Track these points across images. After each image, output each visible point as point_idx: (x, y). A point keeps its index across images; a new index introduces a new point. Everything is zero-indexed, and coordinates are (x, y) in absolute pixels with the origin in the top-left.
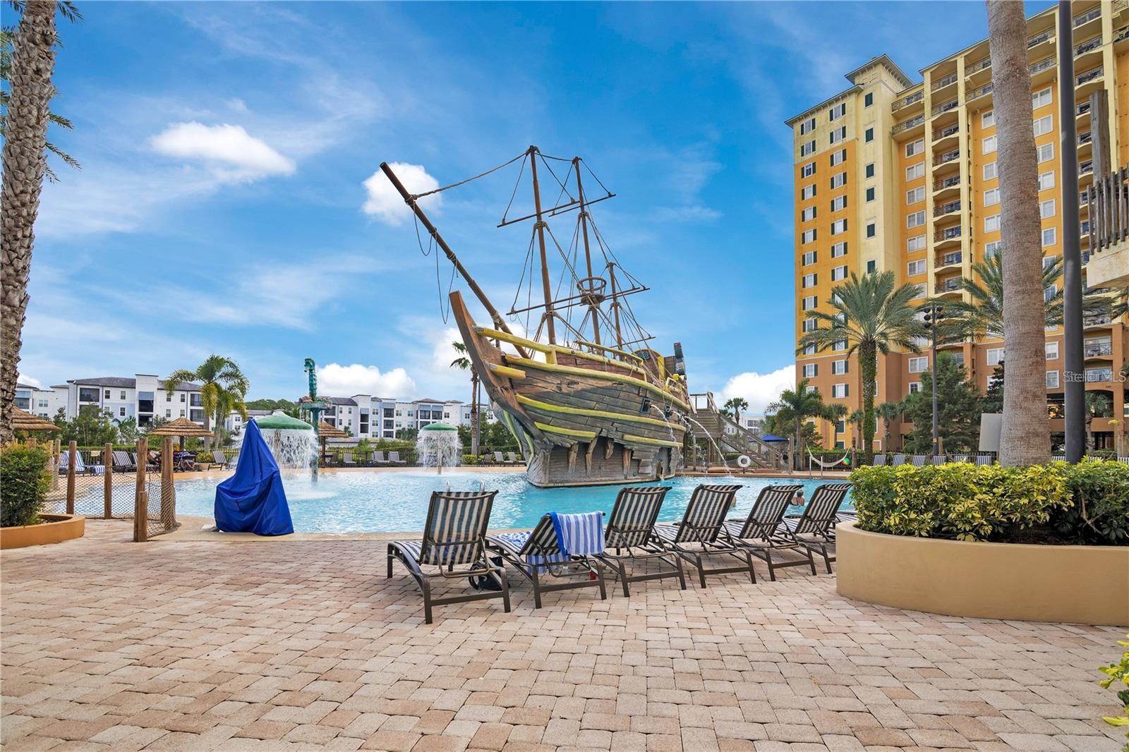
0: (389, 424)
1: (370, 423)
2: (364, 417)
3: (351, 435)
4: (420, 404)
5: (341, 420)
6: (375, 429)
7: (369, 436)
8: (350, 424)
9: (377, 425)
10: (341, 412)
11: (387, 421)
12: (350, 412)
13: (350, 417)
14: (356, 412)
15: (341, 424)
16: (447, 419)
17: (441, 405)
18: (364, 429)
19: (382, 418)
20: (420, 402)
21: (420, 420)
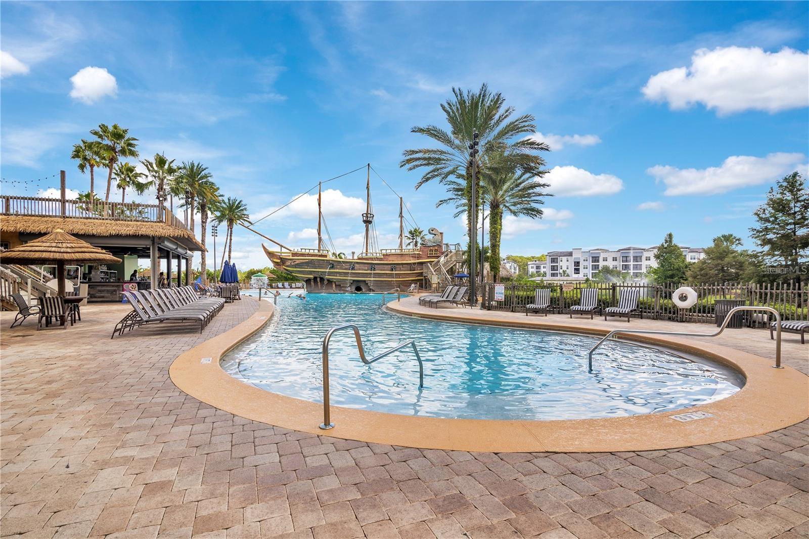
0: (596, 267)
1: (581, 267)
2: (577, 264)
3: (568, 275)
4: (621, 251)
5: (561, 266)
6: (586, 271)
7: (580, 276)
8: (568, 268)
9: (587, 268)
10: (561, 261)
11: (595, 265)
12: (568, 261)
13: (568, 263)
14: (572, 260)
15: (561, 269)
16: (648, 261)
17: (641, 251)
18: (577, 271)
19: (590, 264)
20: (622, 250)
21: (622, 263)
